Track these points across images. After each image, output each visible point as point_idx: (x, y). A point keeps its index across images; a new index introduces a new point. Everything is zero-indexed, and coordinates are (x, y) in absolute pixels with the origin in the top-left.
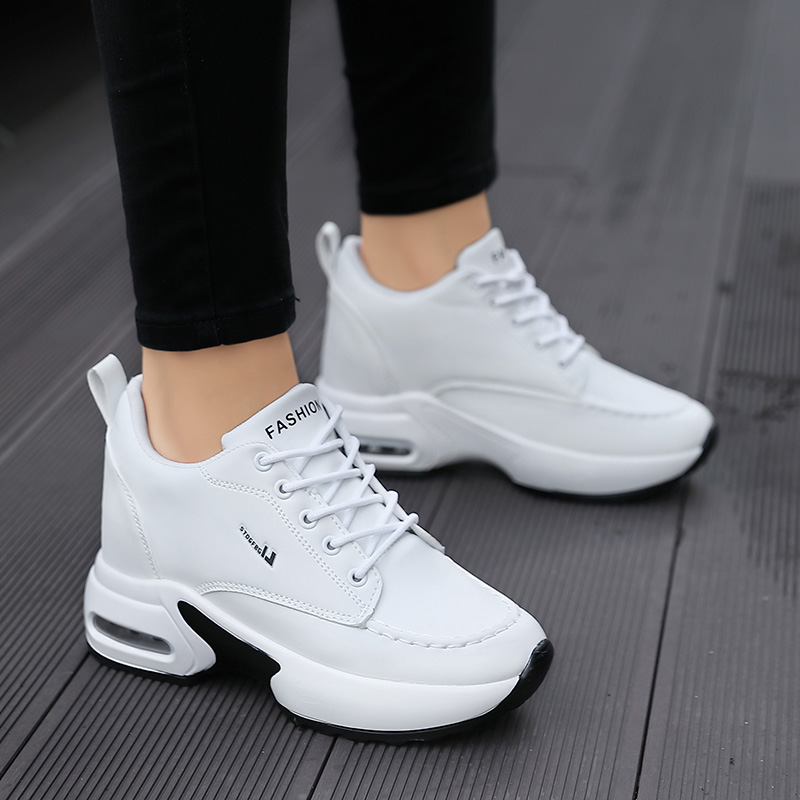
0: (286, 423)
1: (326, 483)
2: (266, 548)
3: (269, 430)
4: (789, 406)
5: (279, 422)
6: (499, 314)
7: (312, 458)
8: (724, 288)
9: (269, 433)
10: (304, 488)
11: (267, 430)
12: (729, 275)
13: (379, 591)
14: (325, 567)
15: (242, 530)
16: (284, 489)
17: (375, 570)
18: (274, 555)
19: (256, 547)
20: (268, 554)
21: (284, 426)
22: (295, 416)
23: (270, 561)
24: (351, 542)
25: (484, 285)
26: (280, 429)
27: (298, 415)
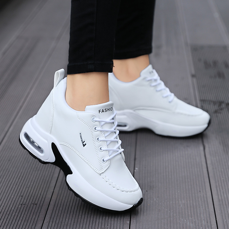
0: (104, 111)
1: (107, 131)
2: (84, 142)
3: (100, 111)
4: (221, 109)
5: (103, 110)
6: (152, 88)
7: (106, 123)
8: (193, 76)
9: (99, 112)
10: (101, 131)
11: (99, 110)
12: (193, 72)
13: (108, 166)
14: (97, 154)
15: (80, 134)
16: (96, 129)
17: (109, 161)
18: (85, 144)
19: (82, 140)
20: (84, 143)
21: (103, 111)
22: (107, 110)
23: (84, 145)
24: (107, 151)
25: (149, 81)
26: (102, 112)
27: (108, 110)
